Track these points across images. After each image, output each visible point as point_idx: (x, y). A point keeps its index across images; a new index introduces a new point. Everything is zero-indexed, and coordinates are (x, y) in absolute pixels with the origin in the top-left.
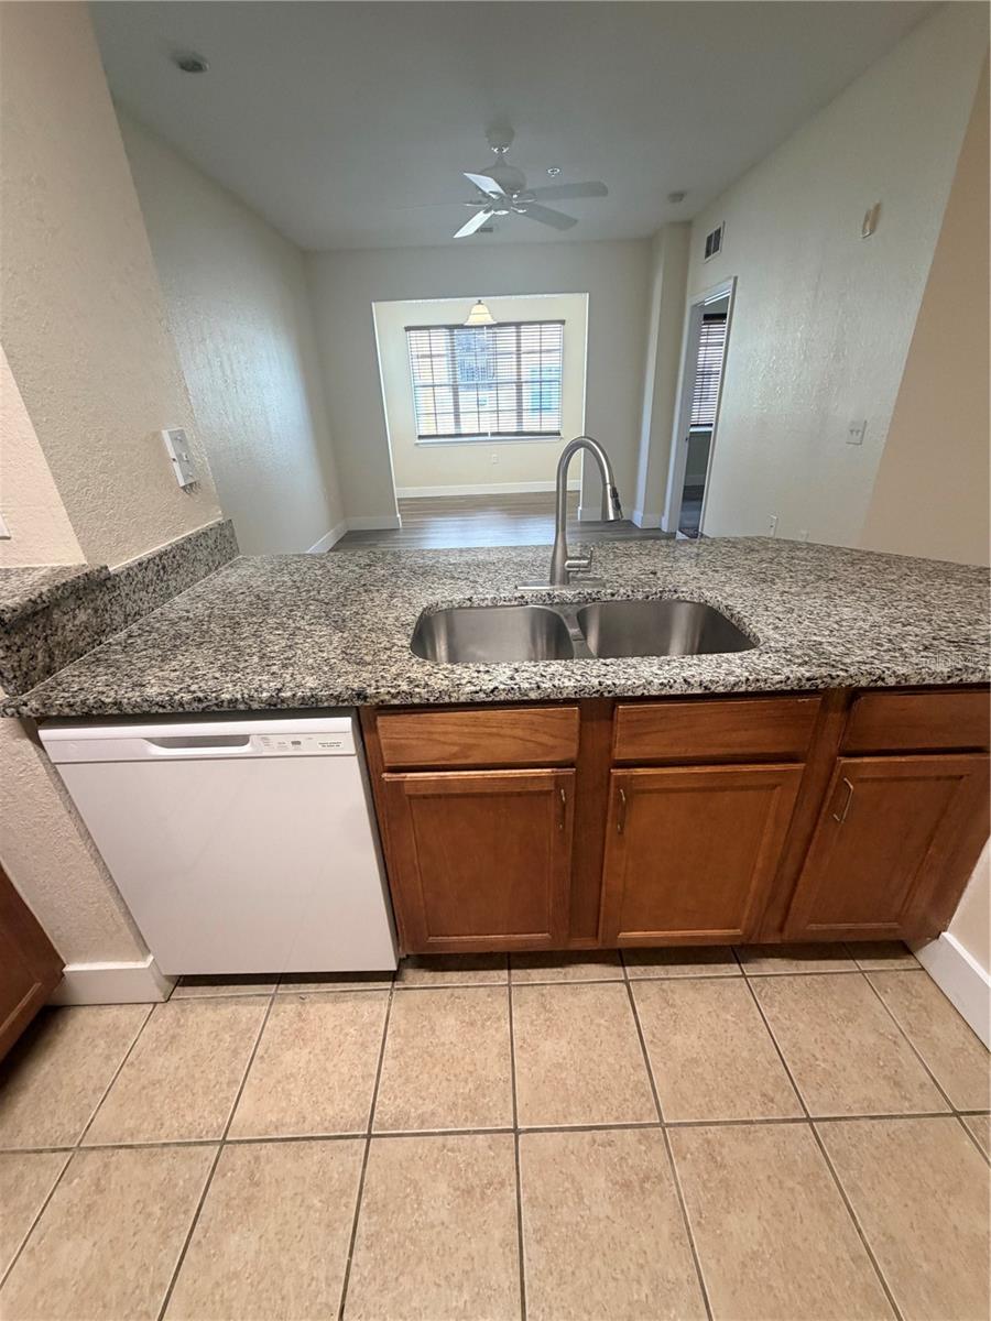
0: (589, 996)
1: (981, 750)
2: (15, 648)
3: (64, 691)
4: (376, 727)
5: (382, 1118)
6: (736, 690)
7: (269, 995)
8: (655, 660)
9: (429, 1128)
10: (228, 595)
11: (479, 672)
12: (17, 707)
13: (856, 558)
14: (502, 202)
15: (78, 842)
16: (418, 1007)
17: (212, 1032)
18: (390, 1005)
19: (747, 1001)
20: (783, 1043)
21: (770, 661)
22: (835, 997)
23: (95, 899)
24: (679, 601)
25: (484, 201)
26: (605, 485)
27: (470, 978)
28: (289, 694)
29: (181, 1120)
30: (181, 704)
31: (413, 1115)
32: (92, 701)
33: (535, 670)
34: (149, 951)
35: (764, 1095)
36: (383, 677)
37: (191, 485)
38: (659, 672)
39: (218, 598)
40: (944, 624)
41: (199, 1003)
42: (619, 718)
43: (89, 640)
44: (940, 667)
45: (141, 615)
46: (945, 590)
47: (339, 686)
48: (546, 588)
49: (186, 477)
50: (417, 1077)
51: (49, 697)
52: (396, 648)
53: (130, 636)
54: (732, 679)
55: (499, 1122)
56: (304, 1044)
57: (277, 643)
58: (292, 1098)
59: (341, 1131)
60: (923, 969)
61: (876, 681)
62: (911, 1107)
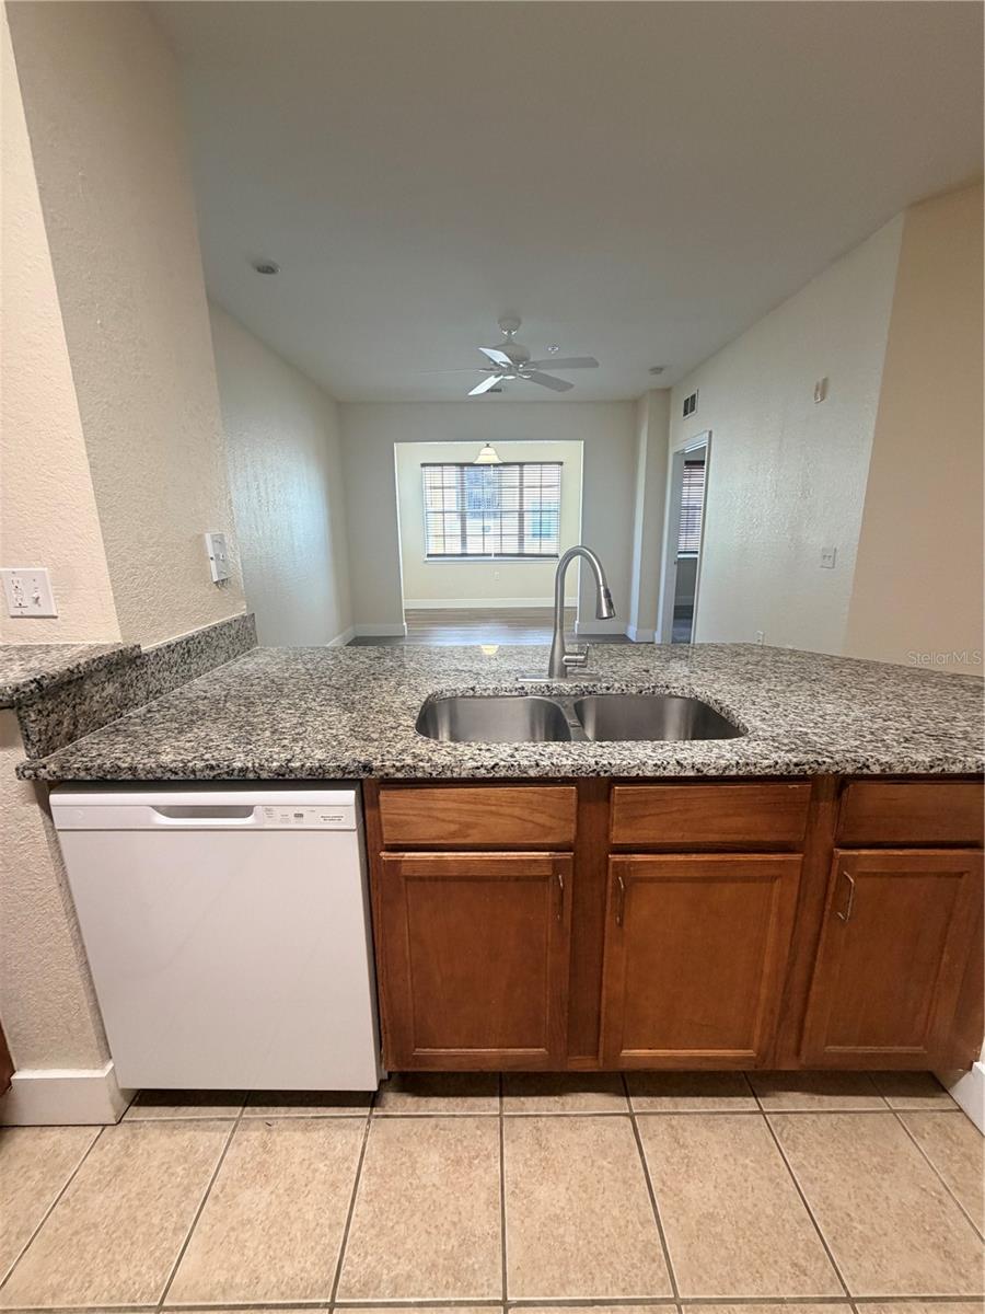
0: (590, 1130)
1: (976, 845)
2: (45, 713)
3: (83, 756)
4: (378, 801)
5: (349, 1281)
6: (727, 773)
7: (233, 1119)
8: (649, 744)
9: (402, 1296)
10: (244, 679)
11: (480, 750)
12: (35, 769)
13: (835, 663)
14: (510, 370)
15: (61, 919)
16: (398, 1140)
17: (163, 1164)
18: (366, 1135)
19: (767, 1142)
20: (811, 1197)
21: (760, 747)
22: (867, 1142)
23: (65, 989)
24: (671, 696)
25: (495, 368)
26: (599, 586)
27: (457, 1105)
28: (298, 764)
29: (113, 1278)
30: (193, 772)
31: (384, 1277)
32: (108, 765)
33: (534, 749)
34: (111, 1058)
35: (795, 1265)
36: (388, 752)
37: (223, 581)
38: (654, 754)
39: (235, 682)
40: (922, 720)
41: (156, 1127)
42: (615, 798)
43: (112, 712)
44: (922, 757)
45: (162, 694)
46: (922, 692)
47: (346, 758)
48: (545, 681)
49: (220, 573)
50: (393, 1227)
51: (68, 761)
52: (401, 727)
53: (149, 711)
54: (723, 762)
55: (486, 1289)
56: (267, 1181)
57: (289, 721)
58: (246, 1251)
59: (300, 1297)
60: (961, 1110)
61: (860, 768)
62: (968, 1288)
